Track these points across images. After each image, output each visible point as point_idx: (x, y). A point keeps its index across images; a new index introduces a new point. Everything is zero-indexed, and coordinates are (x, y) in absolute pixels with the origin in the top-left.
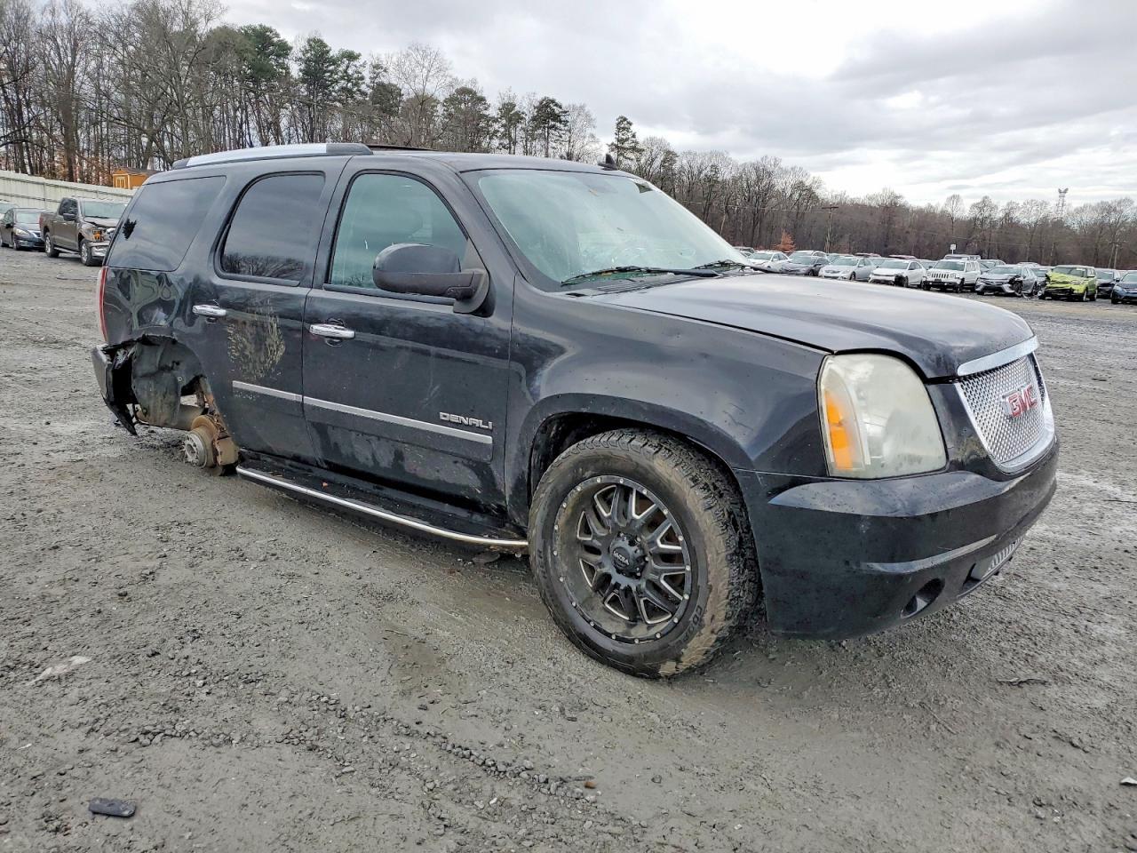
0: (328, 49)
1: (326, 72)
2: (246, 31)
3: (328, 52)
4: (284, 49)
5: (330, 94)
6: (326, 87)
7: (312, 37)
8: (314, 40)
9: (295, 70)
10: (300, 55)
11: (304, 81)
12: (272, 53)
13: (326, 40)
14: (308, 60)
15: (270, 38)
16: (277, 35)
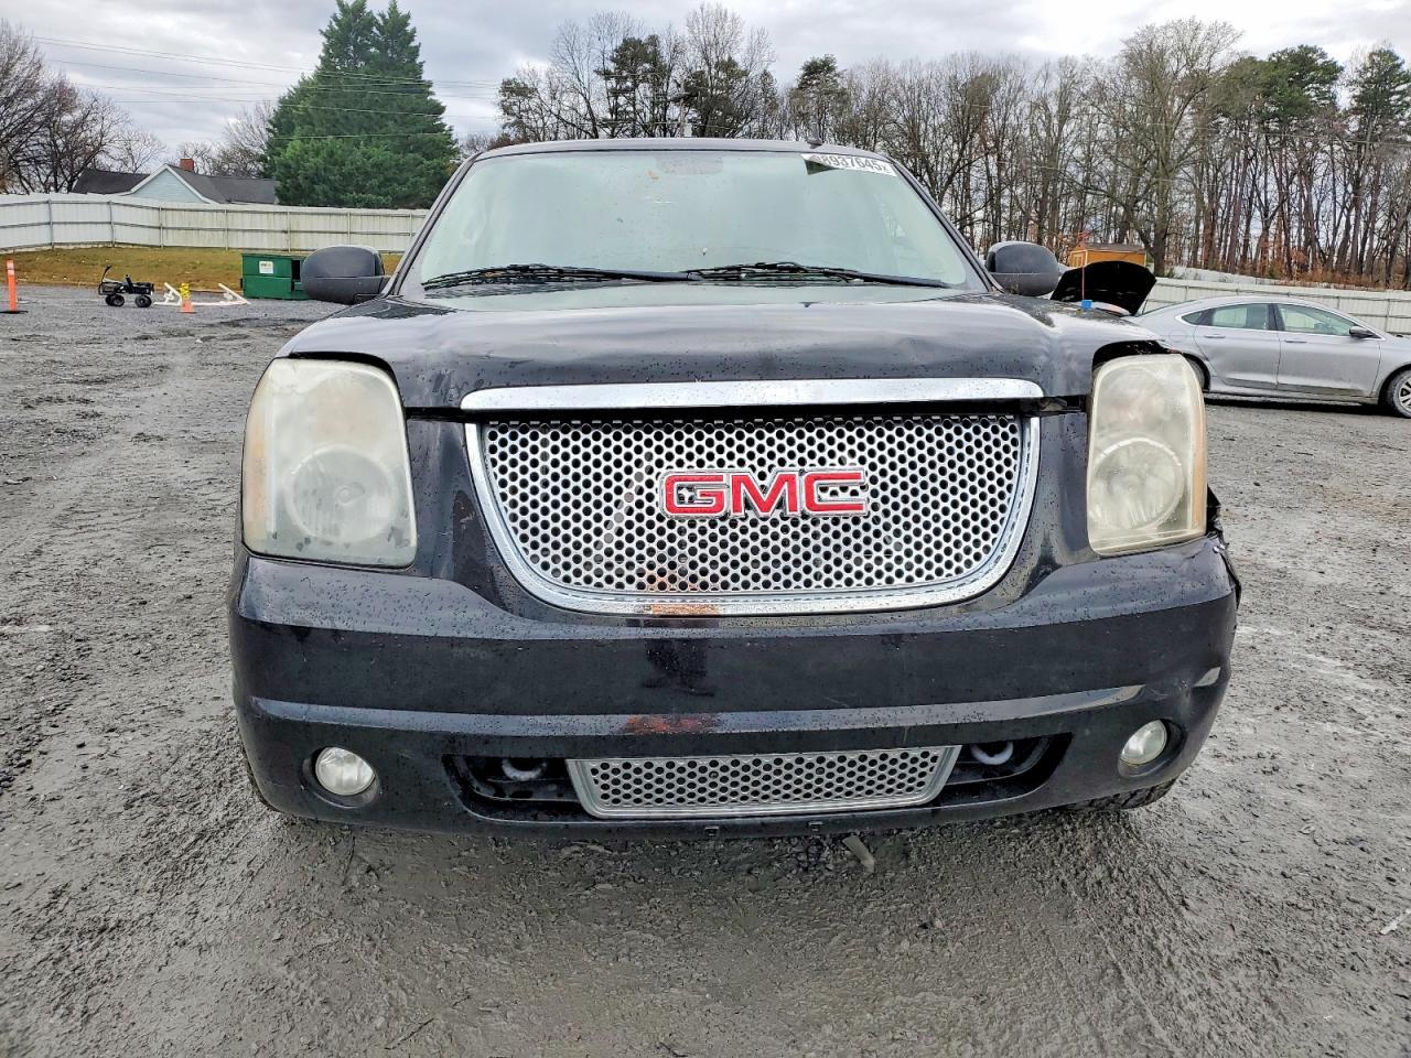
0: (1399, 62)
1: (1393, 94)
2: (1279, 58)
3: (1399, 66)
4: (1331, 72)
5: (1397, 125)
6: (1391, 115)
7: (1377, 49)
8: (1380, 54)
9: (1345, 97)
10: (1355, 76)
11: (1355, 111)
12: (1312, 80)
13: (1398, 51)
14: (1368, 81)
15: (1313, 61)
16: (1323, 55)
